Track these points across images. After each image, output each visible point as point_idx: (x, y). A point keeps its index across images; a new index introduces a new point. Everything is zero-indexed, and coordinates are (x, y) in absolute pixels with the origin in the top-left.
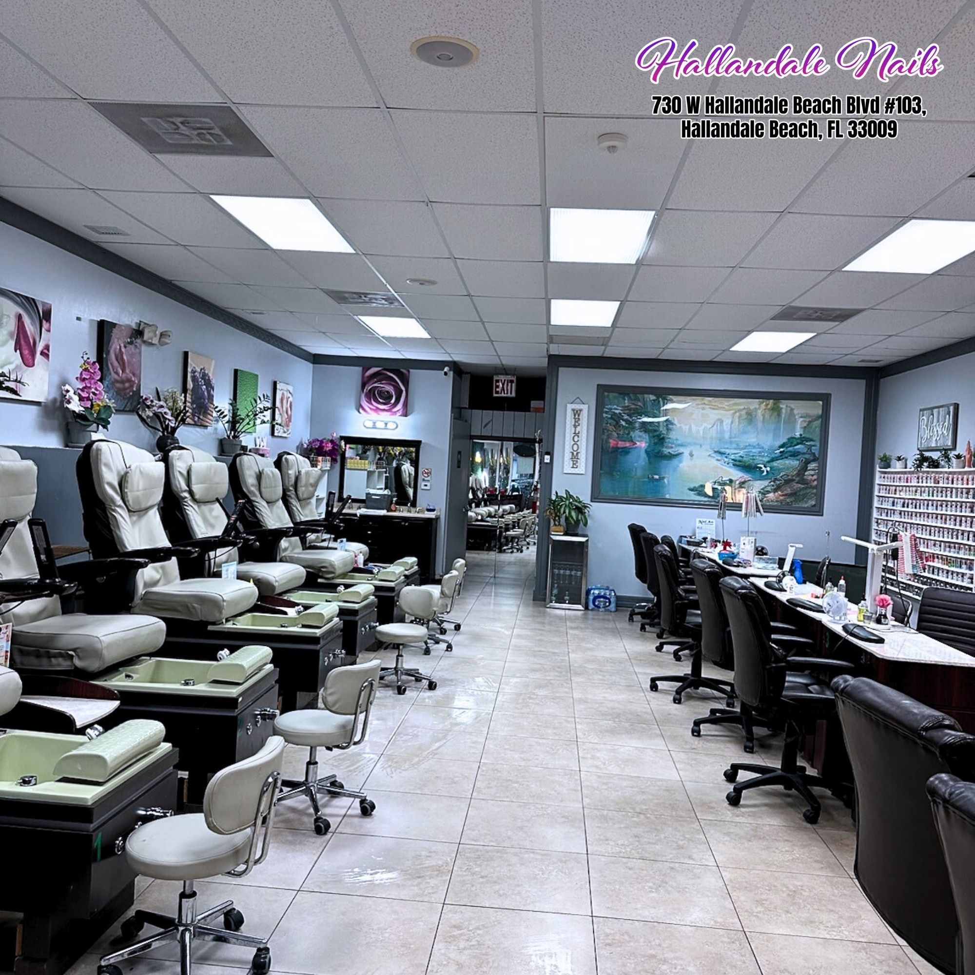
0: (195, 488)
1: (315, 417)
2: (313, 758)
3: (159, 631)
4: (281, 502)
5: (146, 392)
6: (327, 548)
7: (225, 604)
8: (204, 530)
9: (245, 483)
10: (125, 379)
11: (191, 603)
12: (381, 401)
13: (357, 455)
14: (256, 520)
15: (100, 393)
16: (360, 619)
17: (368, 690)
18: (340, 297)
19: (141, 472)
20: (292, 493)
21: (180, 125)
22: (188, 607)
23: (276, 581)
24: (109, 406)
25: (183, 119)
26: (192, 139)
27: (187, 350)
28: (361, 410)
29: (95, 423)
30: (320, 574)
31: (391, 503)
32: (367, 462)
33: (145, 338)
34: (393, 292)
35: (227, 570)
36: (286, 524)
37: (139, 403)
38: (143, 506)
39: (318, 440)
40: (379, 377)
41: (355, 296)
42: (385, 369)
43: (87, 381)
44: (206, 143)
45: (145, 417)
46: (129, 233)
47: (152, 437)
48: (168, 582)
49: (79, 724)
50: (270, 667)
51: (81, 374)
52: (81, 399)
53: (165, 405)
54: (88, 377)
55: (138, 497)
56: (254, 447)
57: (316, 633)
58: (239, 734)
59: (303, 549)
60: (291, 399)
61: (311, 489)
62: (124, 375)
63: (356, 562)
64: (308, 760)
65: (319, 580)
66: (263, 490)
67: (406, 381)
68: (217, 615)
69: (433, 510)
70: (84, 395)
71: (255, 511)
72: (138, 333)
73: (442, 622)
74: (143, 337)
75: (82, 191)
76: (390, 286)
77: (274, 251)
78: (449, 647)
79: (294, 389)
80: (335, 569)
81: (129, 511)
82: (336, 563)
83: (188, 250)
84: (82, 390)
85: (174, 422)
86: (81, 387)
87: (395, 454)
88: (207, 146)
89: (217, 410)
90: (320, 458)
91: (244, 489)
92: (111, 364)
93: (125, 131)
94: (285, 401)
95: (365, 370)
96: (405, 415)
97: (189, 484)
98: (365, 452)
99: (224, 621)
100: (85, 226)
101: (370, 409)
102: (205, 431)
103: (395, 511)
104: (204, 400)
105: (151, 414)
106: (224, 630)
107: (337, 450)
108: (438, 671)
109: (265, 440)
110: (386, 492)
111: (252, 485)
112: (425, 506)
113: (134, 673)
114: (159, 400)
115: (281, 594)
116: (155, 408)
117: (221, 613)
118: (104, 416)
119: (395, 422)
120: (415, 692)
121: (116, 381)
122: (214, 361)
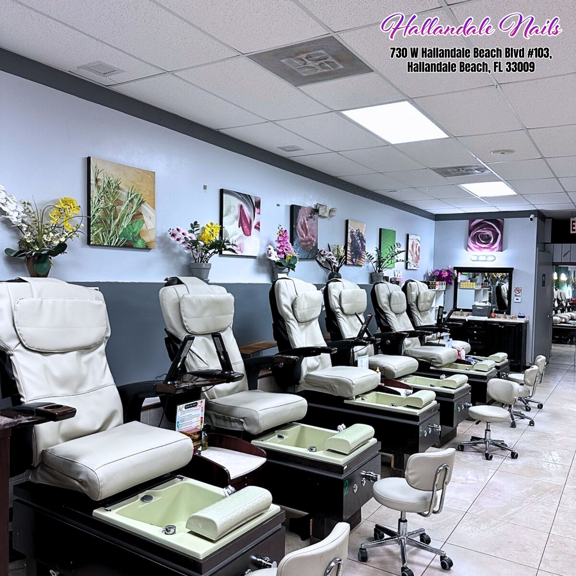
0: (344, 306)
1: (436, 255)
2: (403, 517)
3: (302, 407)
4: (405, 313)
5: (322, 246)
6: (438, 345)
7: (354, 386)
8: (350, 333)
9: (381, 302)
10: (308, 240)
11: (333, 384)
12: (483, 242)
13: (469, 279)
14: (388, 326)
15: (290, 249)
16: (455, 401)
17: (443, 473)
18: (445, 172)
19: (306, 297)
20: (414, 307)
21: (306, 60)
22: (331, 386)
23: (395, 370)
24: (296, 257)
25: (307, 54)
26: (317, 70)
27: (347, 219)
28: (468, 249)
29: (287, 267)
30: (432, 364)
31: (492, 312)
32: (474, 283)
33: (320, 213)
34: (483, 163)
35: (361, 361)
36: (409, 328)
37: (317, 254)
38: (308, 319)
39: (439, 271)
40: (481, 226)
41: (455, 170)
42: (485, 220)
43: (281, 242)
44: (326, 71)
45: (321, 262)
46: (304, 148)
47: (326, 274)
48: (324, 368)
49: (233, 475)
50: (374, 440)
51: (278, 238)
52: (279, 253)
53: (332, 254)
54: (282, 240)
55: (304, 313)
56: (394, 277)
57: (416, 413)
58: (346, 493)
59: (421, 345)
60: (419, 245)
61: (428, 304)
62: (307, 237)
63: (459, 355)
64: (400, 518)
65: (431, 368)
66: (392, 306)
67: (501, 226)
68: (349, 393)
69: (524, 317)
70: (281, 250)
71: (387, 319)
72: (315, 211)
73: (527, 401)
74: (319, 213)
75: (267, 123)
76: (479, 159)
77: (393, 146)
78: (532, 423)
79: (421, 238)
80: (442, 361)
81: (298, 322)
82: (442, 357)
83: (340, 154)
84: (279, 248)
85: (338, 264)
86: (279, 246)
87: (498, 277)
88: (328, 72)
89: (368, 255)
90: (438, 283)
91: (380, 306)
92: (298, 231)
93: (275, 73)
94: (415, 247)
95: (471, 221)
96: (501, 250)
97: (340, 304)
98: (474, 277)
99: (354, 397)
100: (277, 147)
101: (475, 248)
102: (361, 268)
103: (494, 317)
104: (359, 249)
105: (324, 260)
106: (354, 404)
107: (452, 276)
108: (521, 442)
109: (401, 272)
110: (488, 304)
111: (385, 303)
112: (517, 314)
113: (285, 435)
114: (330, 251)
115: (400, 378)
116: (326, 256)
117: (351, 392)
118: (292, 263)
119: (493, 256)
120: (500, 460)
121: (302, 241)
122: (365, 225)
